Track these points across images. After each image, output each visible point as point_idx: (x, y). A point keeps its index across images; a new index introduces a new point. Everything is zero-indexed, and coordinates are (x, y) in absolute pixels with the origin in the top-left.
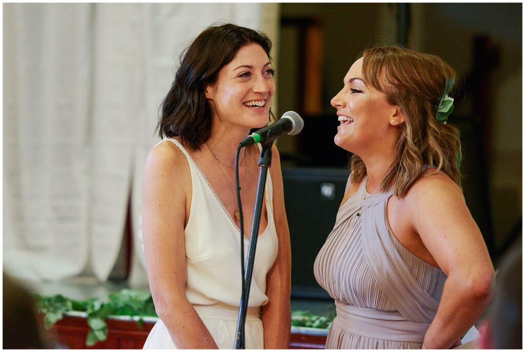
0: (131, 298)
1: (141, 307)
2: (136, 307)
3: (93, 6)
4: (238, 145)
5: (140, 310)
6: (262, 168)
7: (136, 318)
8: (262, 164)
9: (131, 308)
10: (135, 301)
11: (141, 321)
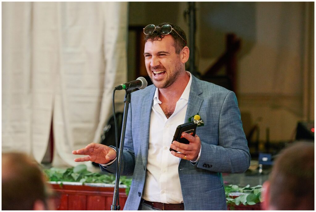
0: (56, 172)
1: (61, 177)
2: (59, 177)
3: (32, 3)
4: (114, 89)
5: (61, 178)
6: (126, 104)
7: (59, 183)
8: (126, 101)
9: (56, 178)
10: (58, 174)
11: (62, 184)
